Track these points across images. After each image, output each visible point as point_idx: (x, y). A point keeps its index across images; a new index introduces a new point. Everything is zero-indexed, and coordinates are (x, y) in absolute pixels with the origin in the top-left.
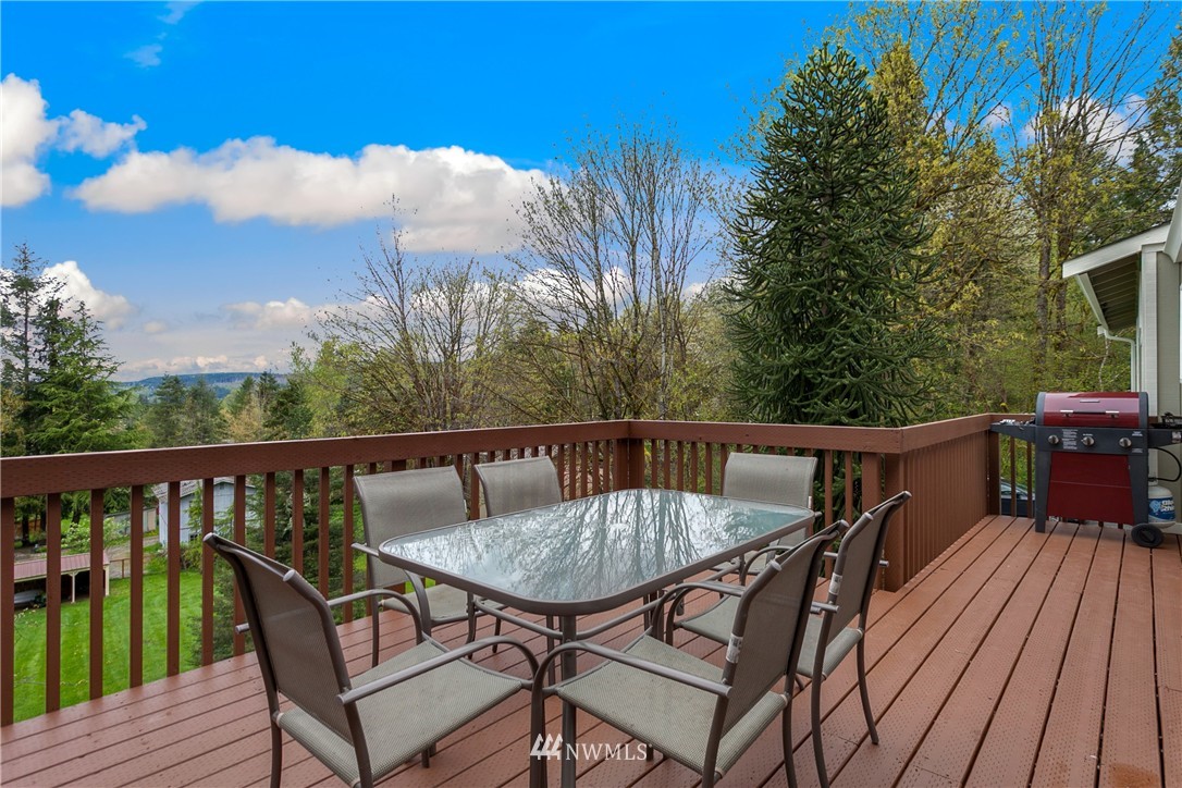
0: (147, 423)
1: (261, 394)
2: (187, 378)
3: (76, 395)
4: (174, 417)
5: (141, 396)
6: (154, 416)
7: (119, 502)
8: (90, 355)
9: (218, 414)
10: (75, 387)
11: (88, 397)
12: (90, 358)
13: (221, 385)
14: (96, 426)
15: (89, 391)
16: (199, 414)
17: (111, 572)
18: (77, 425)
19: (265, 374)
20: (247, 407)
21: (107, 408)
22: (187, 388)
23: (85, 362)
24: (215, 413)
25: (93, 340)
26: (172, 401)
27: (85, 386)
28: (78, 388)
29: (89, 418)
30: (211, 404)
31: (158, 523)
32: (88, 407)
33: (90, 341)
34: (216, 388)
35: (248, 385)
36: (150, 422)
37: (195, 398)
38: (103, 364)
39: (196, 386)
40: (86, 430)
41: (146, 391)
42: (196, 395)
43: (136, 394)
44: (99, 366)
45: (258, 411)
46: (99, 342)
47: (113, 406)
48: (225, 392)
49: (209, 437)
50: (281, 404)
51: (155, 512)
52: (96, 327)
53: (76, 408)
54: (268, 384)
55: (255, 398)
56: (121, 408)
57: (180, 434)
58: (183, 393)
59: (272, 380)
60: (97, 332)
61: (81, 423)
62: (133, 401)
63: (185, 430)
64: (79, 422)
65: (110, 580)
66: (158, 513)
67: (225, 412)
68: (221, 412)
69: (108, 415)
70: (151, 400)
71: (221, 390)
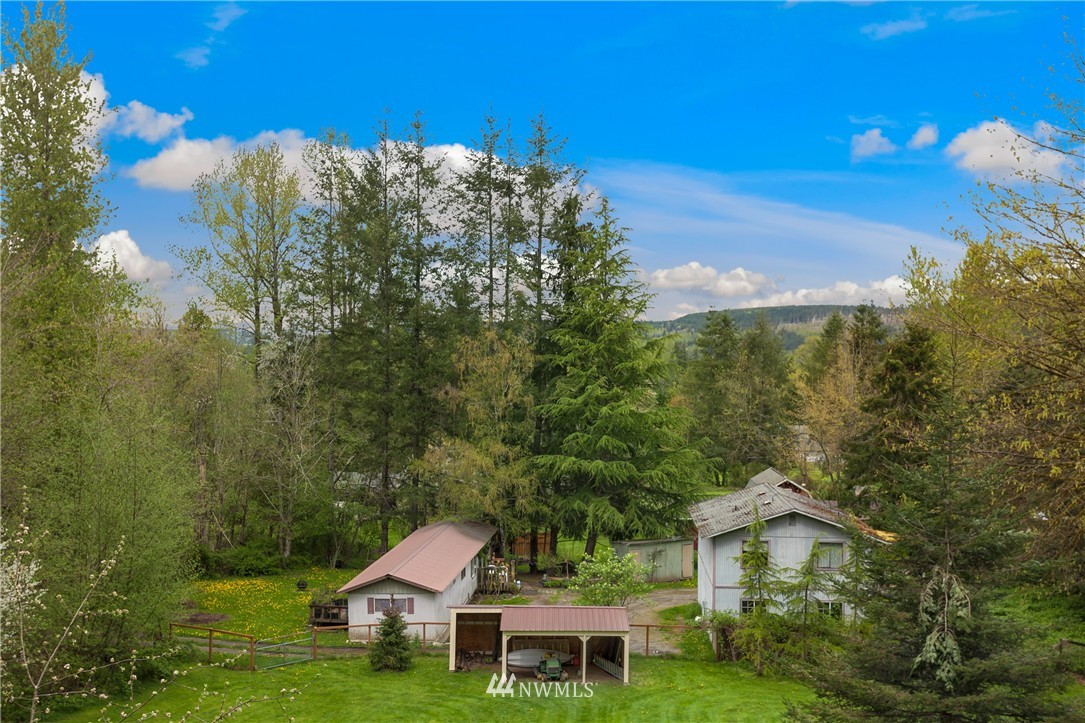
0: (683, 392)
1: (856, 346)
2: (741, 315)
3: (594, 347)
4: (721, 383)
5: (677, 346)
6: (694, 380)
7: (644, 524)
8: (612, 282)
9: (786, 381)
10: (594, 335)
11: (608, 350)
12: (614, 288)
13: (790, 327)
14: (617, 398)
15: (610, 340)
16: (757, 380)
17: (632, 642)
18: (595, 394)
19: (862, 309)
20: (832, 371)
21: (632, 368)
22: (741, 334)
23: (606, 294)
24: (782, 378)
25: (617, 259)
26: (719, 356)
27: (606, 333)
28: (597, 336)
29: (610, 385)
30: (776, 362)
31: (696, 566)
32: (608, 365)
33: (613, 260)
34: (783, 331)
35: (833, 330)
36: (689, 390)
37: (752, 352)
38: (629, 297)
39: (754, 331)
40: (606, 402)
41: (684, 336)
42: (754, 345)
43: (669, 344)
44: (624, 301)
45: (849, 378)
46: (625, 261)
47: (641, 365)
48: (795, 341)
49: (771, 420)
50: (893, 368)
51: (692, 547)
52: (621, 239)
53: (594, 368)
54: (867, 329)
55: (844, 354)
56: (650, 370)
57: (729, 412)
58: (734, 342)
59: (875, 322)
60: (622, 246)
61: (599, 392)
62: (665, 358)
63: (736, 406)
64: (596, 390)
65: (630, 656)
66: (696, 548)
67: (797, 376)
68: (791, 377)
69: (632, 380)
70: (690, 350)
71: (790, 335)
